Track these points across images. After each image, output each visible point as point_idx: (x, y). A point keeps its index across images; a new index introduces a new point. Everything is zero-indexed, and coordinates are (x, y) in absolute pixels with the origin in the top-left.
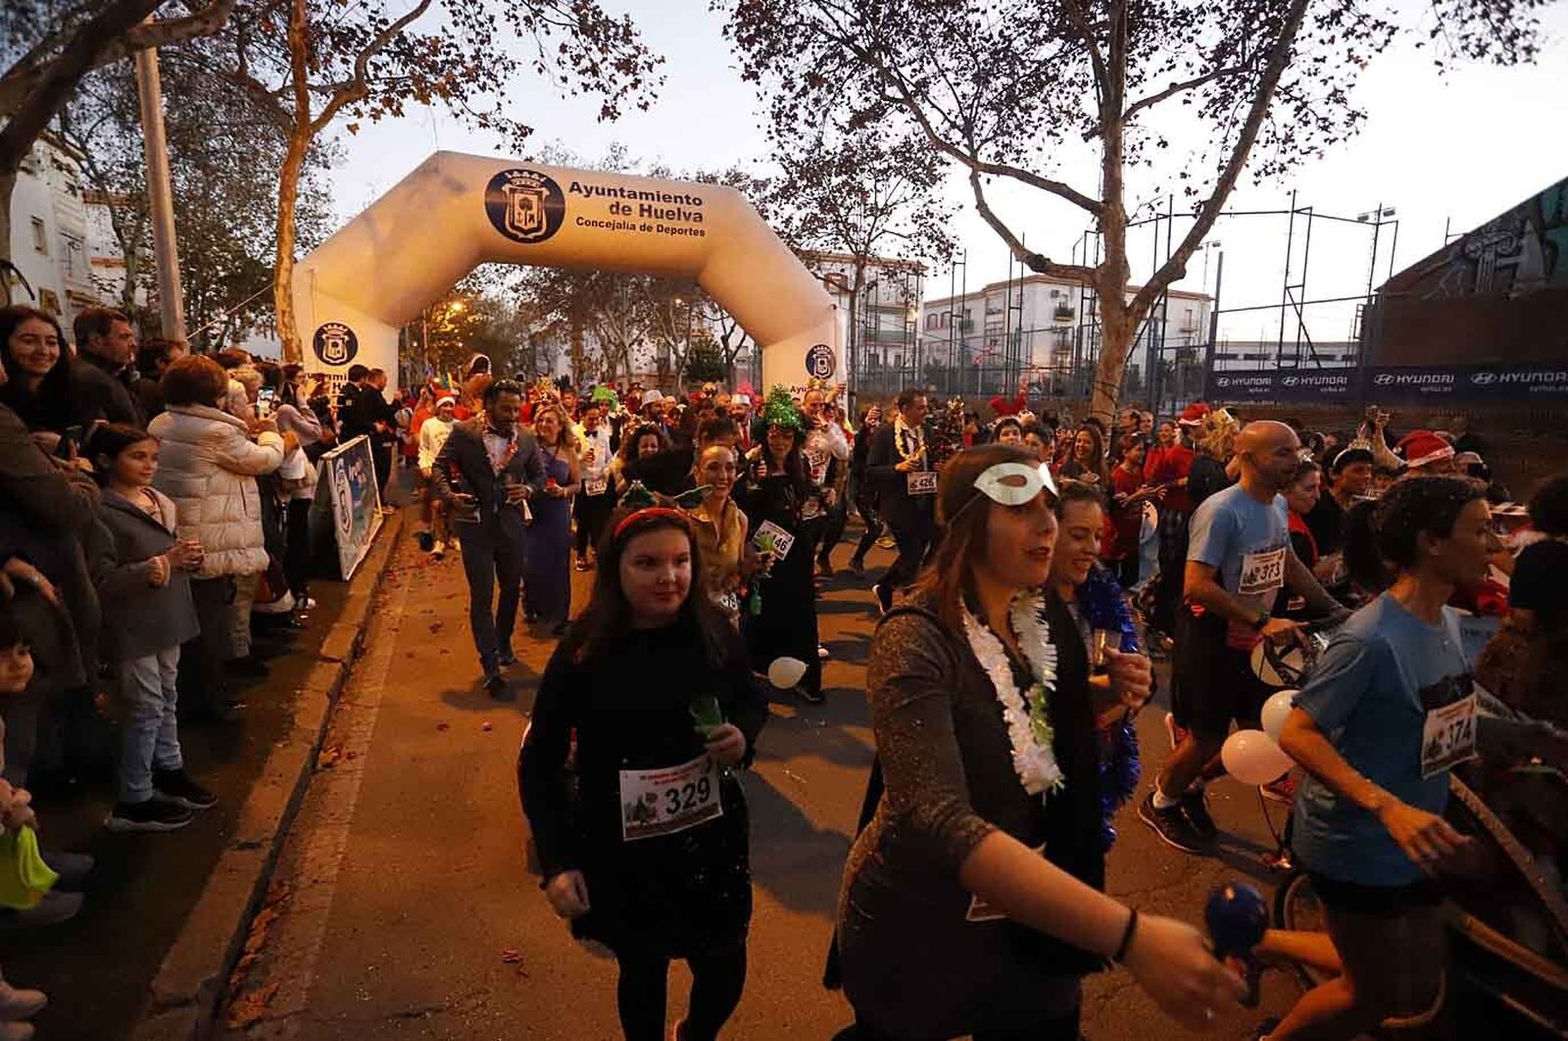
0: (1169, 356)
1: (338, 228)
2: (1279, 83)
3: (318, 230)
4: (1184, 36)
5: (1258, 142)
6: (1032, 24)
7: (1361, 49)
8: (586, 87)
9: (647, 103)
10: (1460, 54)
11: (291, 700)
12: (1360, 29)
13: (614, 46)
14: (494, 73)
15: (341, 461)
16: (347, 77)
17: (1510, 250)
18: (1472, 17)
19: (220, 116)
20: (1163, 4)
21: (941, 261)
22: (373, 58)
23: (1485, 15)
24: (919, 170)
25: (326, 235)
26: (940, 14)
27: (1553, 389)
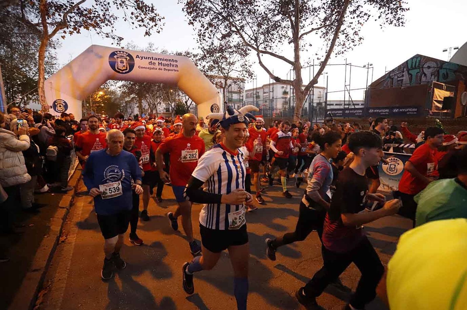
1: (60, 68)
2: (341, 29)
3: (53, 69)
4: (315, 15)
5: (336, 45)
6: (273, 10)
7: (361, 21)
8: (140, 26)
9: (159, 31)
10: (386, 23)
11: (50, 222)
12: (361, 15)
13: (148, 13)
14: (110, 20)
16: (60, 20)
17: (401, 76)
18: (388, 13)
19: (16, 30)
20: (309, 6)
21: (249, 78)
22: (69, 14)
23: (392, 13)
24: (242, 52)
25: (55, 70)
26: (247, 7)
27: (413, 113)
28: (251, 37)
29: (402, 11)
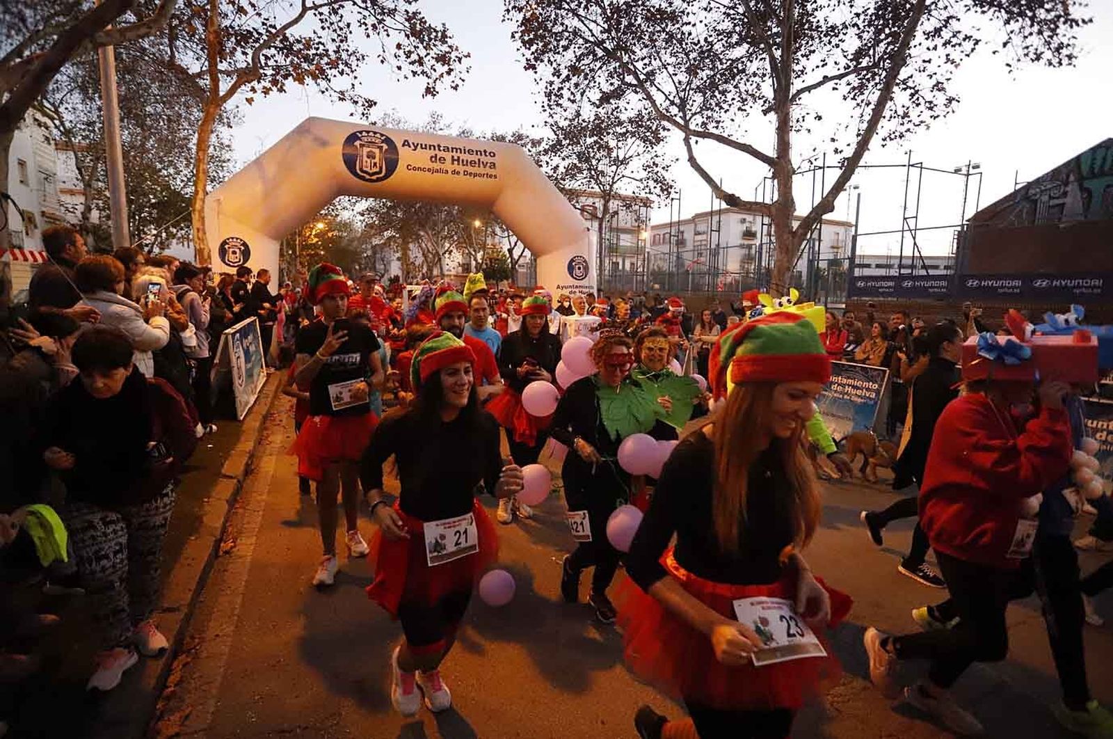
0: (823, 265)
1: (238, 170)
2: (899, 77)
3: (223, 171)
4: (833, 44)
5: (884, 117)
6: (727, 33)
7: (955, 54)
9: (457, 85)
10: (1023, 58)
11: (201, 506)
12: (954, 41)
13: (435, 45)
14: (350, 62)
15: (238, 335)
16: (245, 64)
17: (1059, 194)
18: (1031, 34)
19: (154, 89)
20: (818, 21)
21: (663, 197)
22: (264, 52)
23: (1040, 32)
24: (648, 134)
25: (228, 174)
26: (663, 26)
27: (1090, 291)
28: (671, 98)
29: (1071, 27)
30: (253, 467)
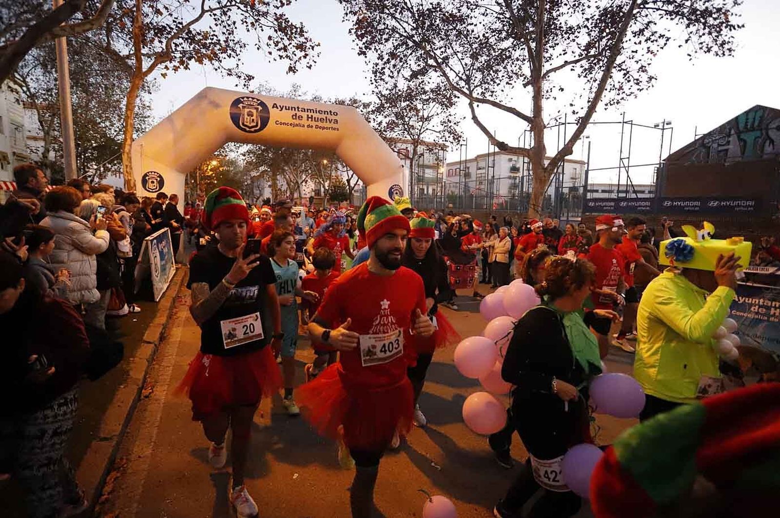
0: (566, 191)
1: (156, 124)
2: (616, 62)
3: (145, 124)
4: (571, 39)
5: (606, 90)
6: (499, 31)
7: (654, 47)
8: (281, 57)
11: (129, 363)
12: (653, 38)
13: (295, 38)
14: (235, 49)
15: (155, 241)
16: (161, 49)
17: (724, 143)
19: (96, 66)
20: (561, 24)
21: (455, 144)
22: (175, 41)
23: (710, 33)
24: (444, 100)
25: (148, 126)
26: (454, 26)
27: (746, 209)
28: (460, 75)
29: (731, 30)
30: (165, 335)
